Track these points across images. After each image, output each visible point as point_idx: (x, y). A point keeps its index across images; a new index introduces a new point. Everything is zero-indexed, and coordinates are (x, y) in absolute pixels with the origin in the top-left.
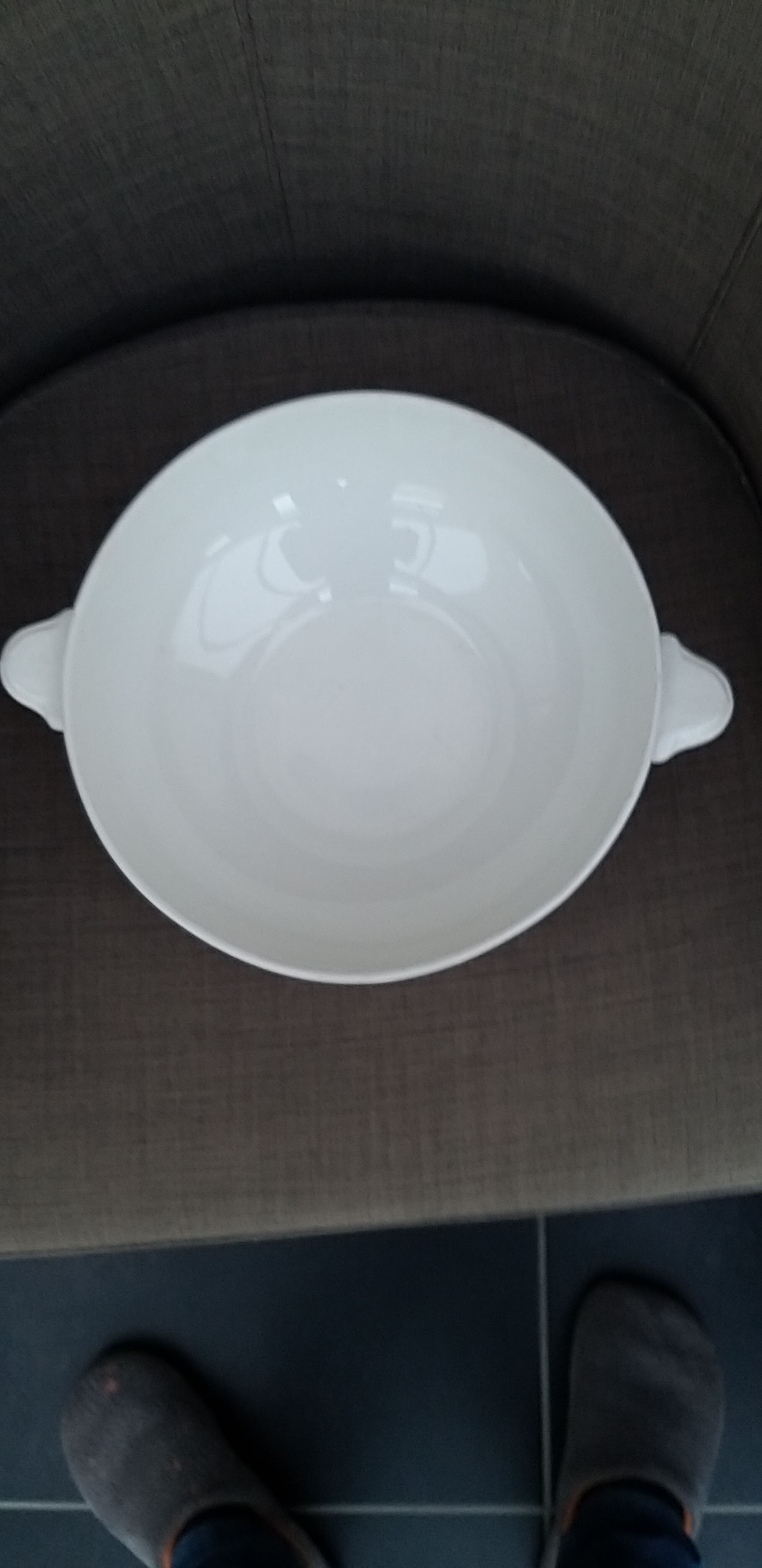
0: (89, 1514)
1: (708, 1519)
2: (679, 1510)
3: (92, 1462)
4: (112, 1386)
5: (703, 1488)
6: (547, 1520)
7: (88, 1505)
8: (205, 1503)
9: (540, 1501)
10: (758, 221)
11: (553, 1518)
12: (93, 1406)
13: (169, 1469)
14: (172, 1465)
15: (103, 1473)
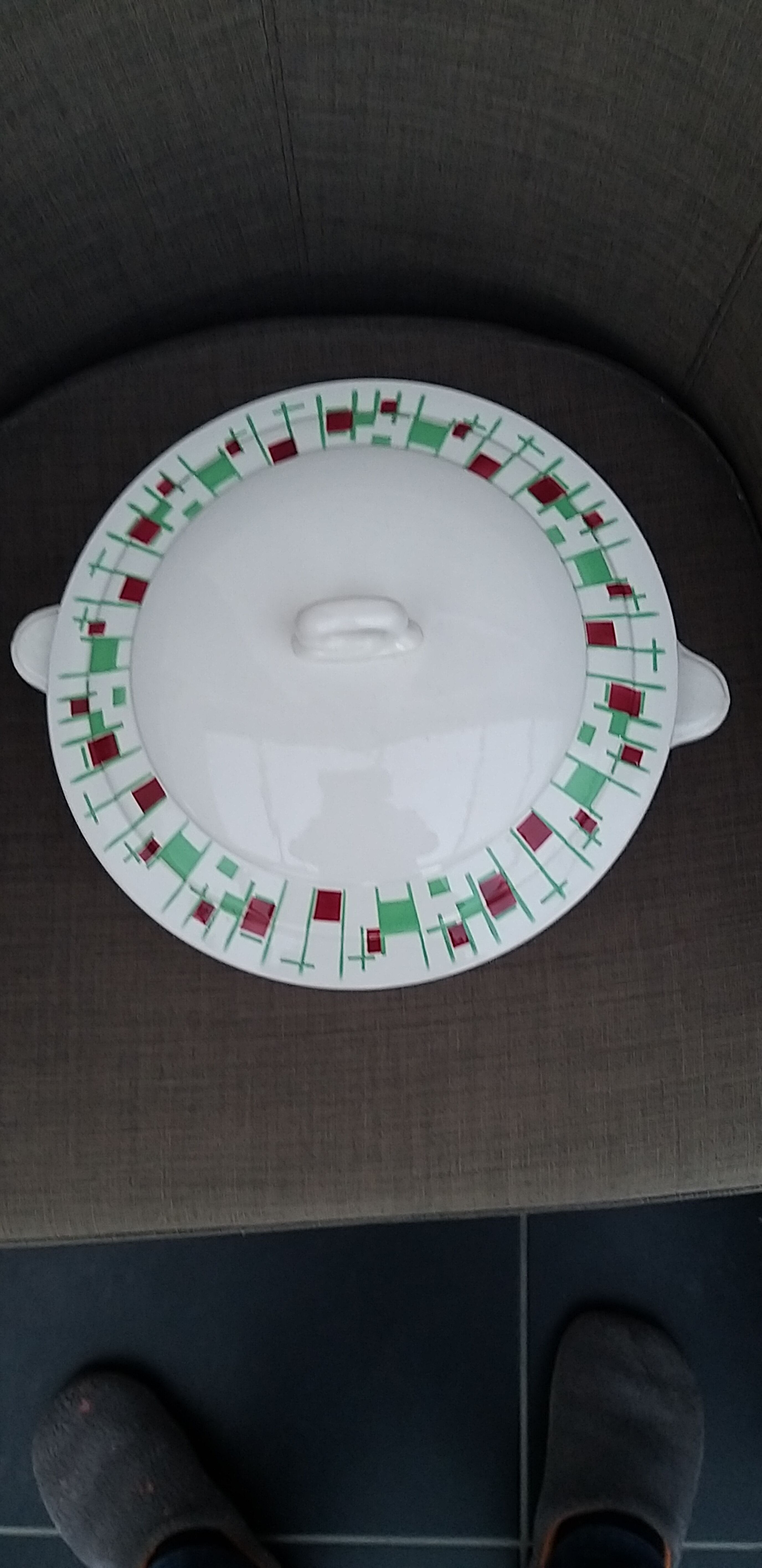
0: (58, 1539)
1: (687, 1555)
2: (658, 1544)
3: (63, 1483)
4: (85, 1406)
5: (683, 1524)
6: (523, 1552)
7: (58, 1531)
8: (177, 1526)
9: (517, 1535)
10: (759, 241)
11: (530, 1551)
12: (65, 1426)
13: (141, 1491)
14: (144, 1487)
15: (74, 1496)
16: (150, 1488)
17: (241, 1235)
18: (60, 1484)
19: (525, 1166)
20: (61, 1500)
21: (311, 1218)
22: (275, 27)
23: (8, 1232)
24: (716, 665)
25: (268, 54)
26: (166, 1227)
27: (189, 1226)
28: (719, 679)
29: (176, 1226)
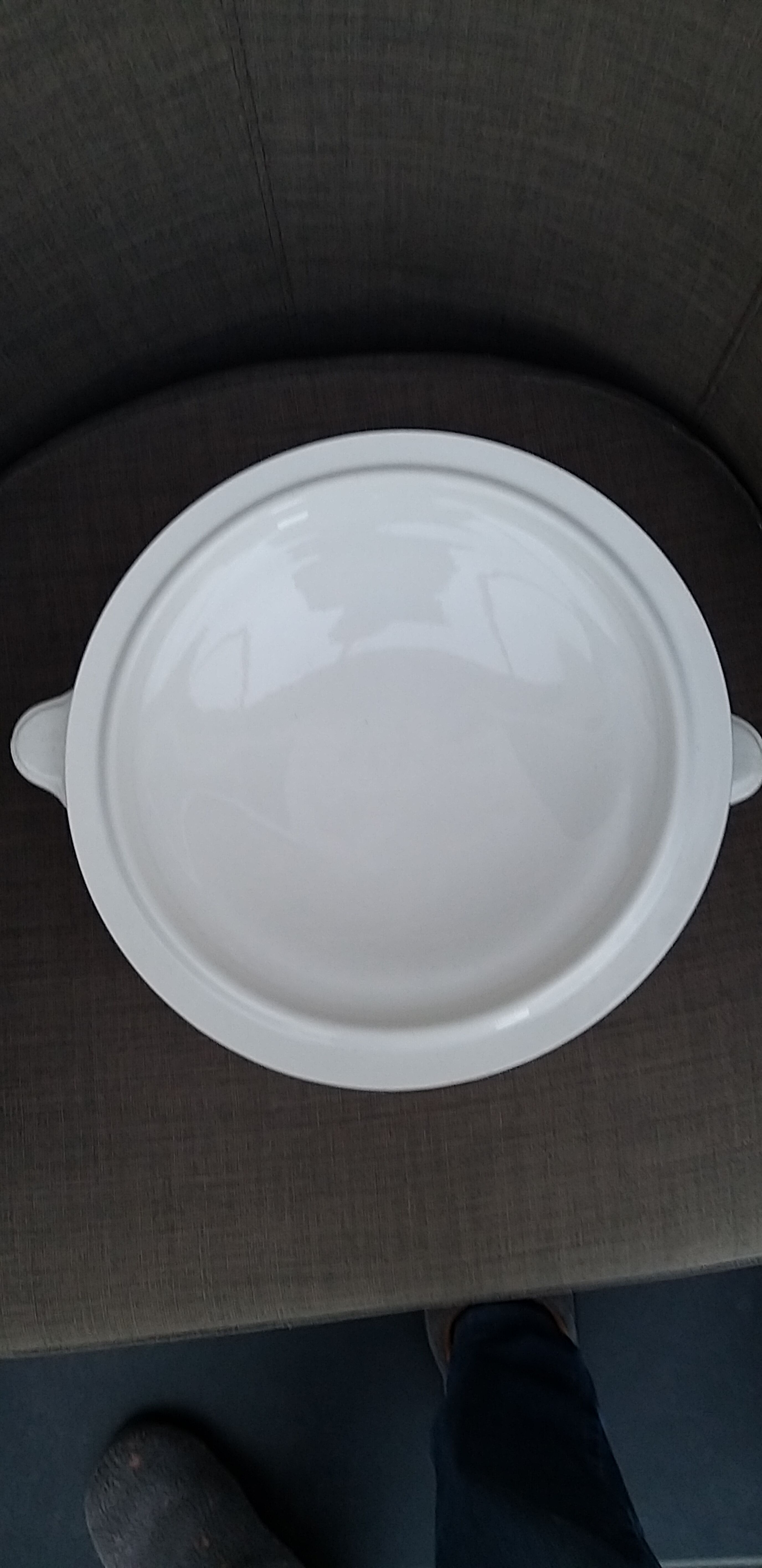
4: (135, 1461)
12: (116, 1483)
13: (197, 1546)
14: (200, 1542)
15: (129, 1551)
16: (206, 1543)
17: (288, 1329)
18: (114, 1541)
19: (578, 1245)
20: (116, 1555)
21: (360, 1308)
22: (247, 72)
23: (48, 1340)
24: (749, 722)
25: (241, 98)
26: (210, 1326)
27: (233, 1324)
28: (753, 736)
29: (220, 1325)
